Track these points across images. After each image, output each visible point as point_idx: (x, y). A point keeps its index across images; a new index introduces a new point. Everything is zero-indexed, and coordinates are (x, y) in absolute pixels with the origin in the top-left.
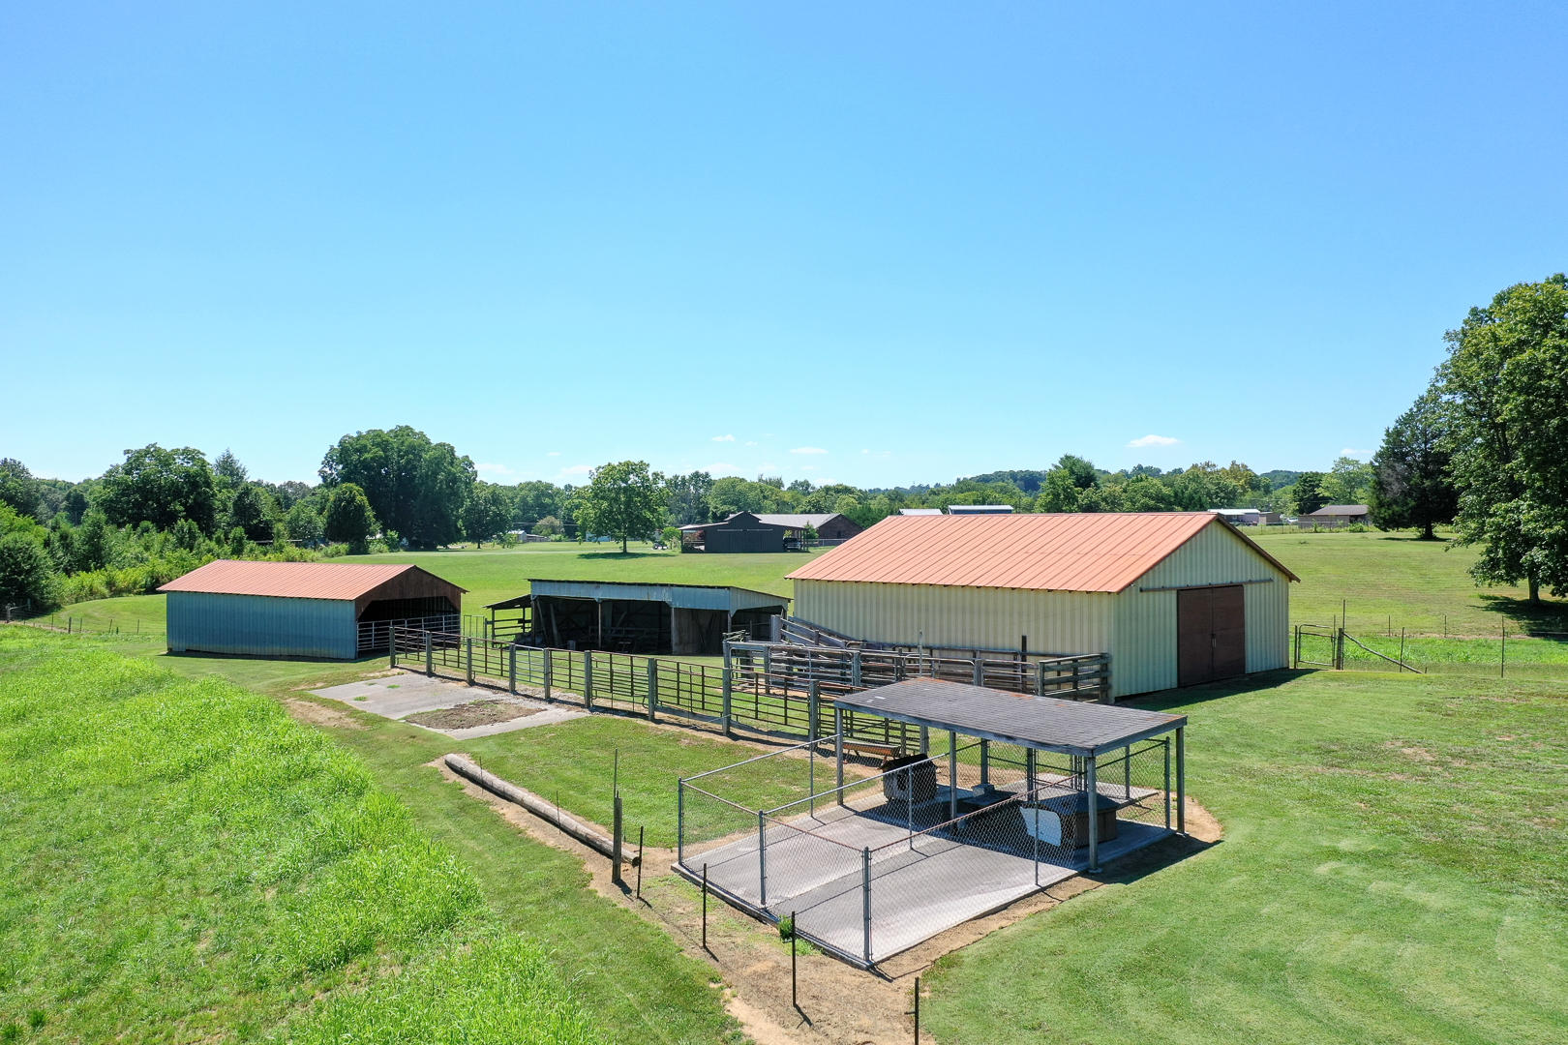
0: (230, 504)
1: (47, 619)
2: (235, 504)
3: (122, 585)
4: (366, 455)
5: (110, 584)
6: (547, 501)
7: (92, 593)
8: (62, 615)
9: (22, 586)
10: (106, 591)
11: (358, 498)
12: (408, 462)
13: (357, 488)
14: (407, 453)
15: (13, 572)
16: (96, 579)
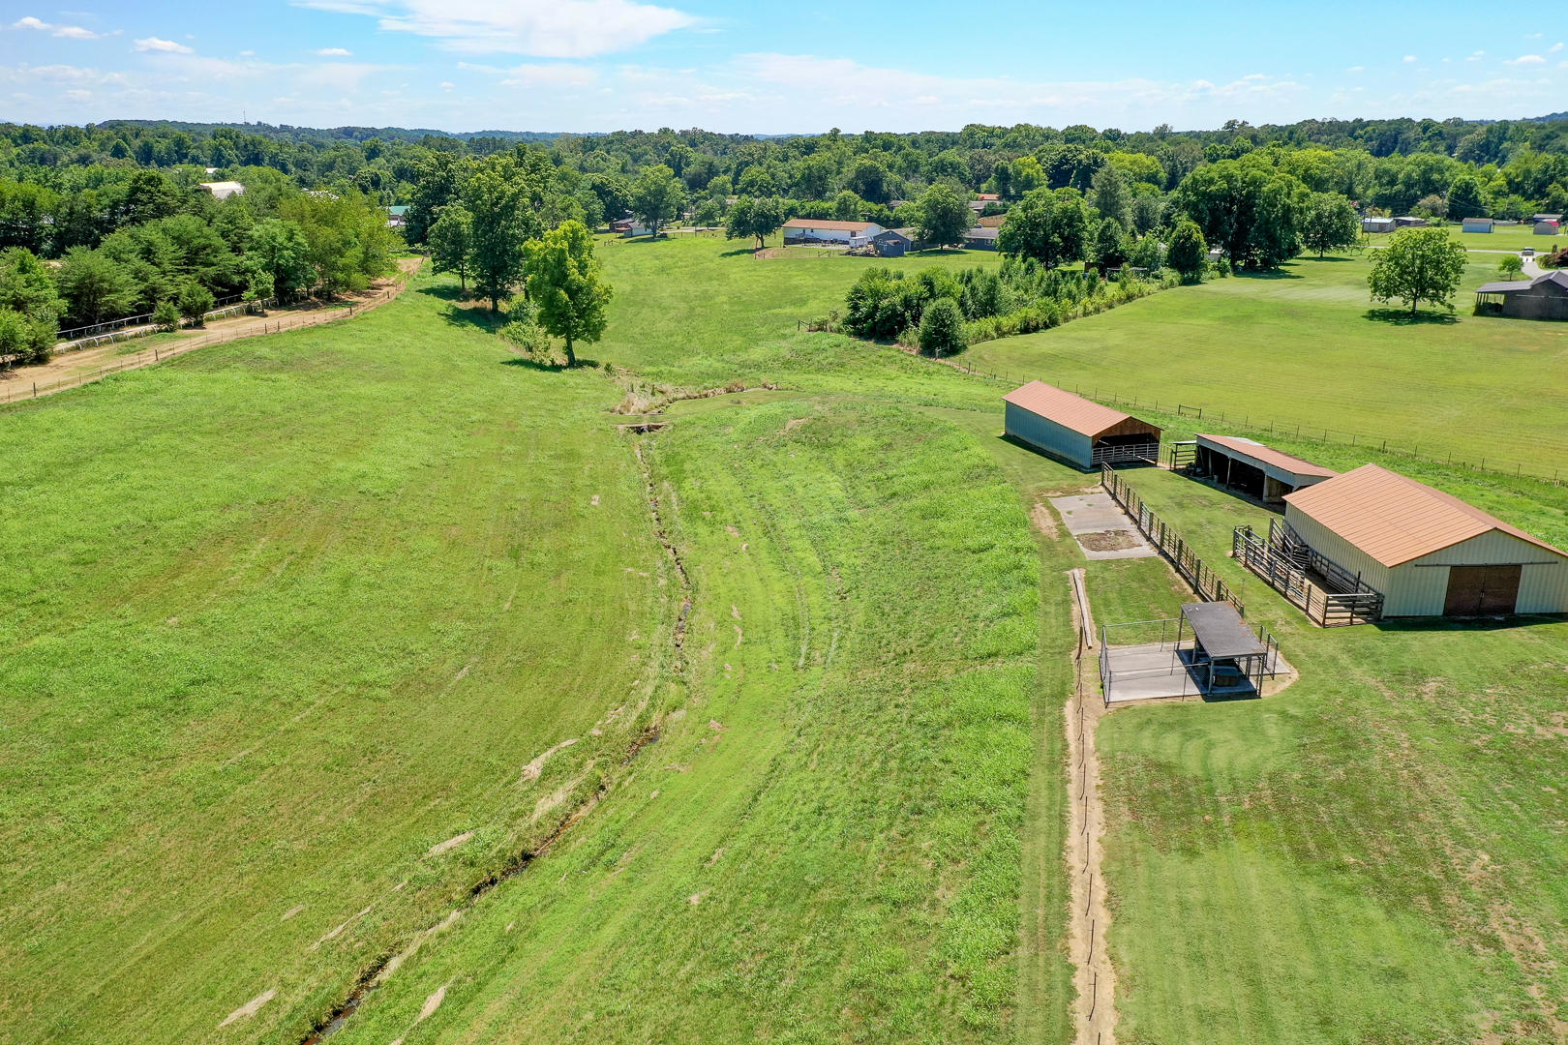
0: (1096, 235)
1: (957, 358)
2: (1099, 235)
3: (1005, 329)
4: (1212, 188)
5: (998, 329)
6: (1436, 176)
7: (986, 336)
8: (965, 355)
9: (945, 335)
10: (995, 335)
11: (1195, 235)
12: (1249, 193)
13: (1196, 226)
14: (1249, 185)
15: (941, 326)
16: (987, 324)
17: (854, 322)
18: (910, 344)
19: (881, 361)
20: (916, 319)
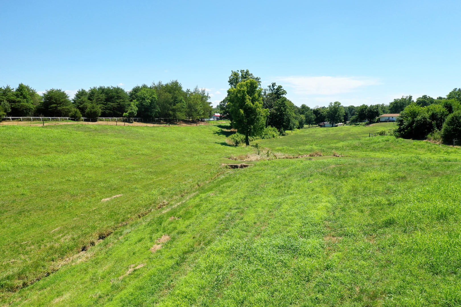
17: (399, 131)
18: (435, 139)
19: (414, 147)
20: (439, 127)
